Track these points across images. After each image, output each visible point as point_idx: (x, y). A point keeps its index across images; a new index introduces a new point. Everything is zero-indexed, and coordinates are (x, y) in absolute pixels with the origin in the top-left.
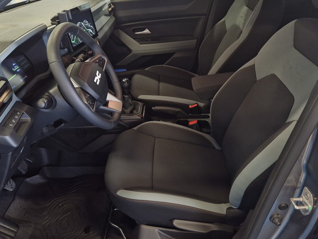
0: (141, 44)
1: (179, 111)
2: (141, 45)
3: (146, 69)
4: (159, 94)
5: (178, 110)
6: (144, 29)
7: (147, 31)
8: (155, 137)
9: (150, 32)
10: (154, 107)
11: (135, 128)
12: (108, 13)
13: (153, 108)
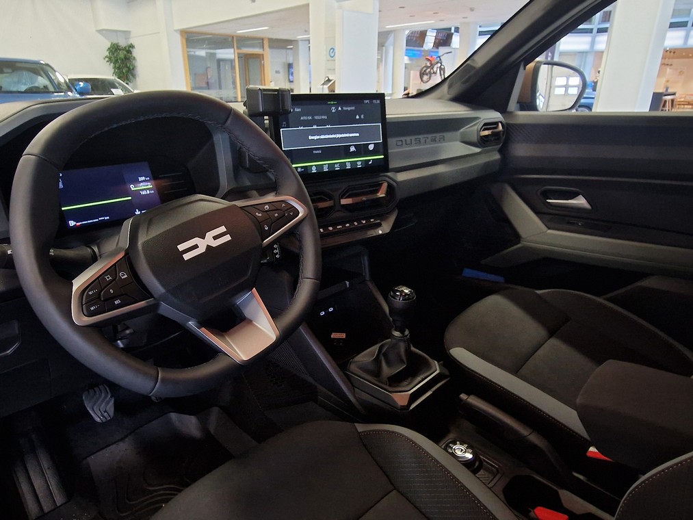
0: (549, 229)
1: (535, 446)
2: (550, 231)
3: (539, 292)
4: (515, 370)
5: (534, 438)
6: (573, 195)
7: (580, 201)
8: (395, 489)
9: (587, 206)
10: (469, 394)
11: (361, 428)
12: (475, 139)
13: (463, 396)
